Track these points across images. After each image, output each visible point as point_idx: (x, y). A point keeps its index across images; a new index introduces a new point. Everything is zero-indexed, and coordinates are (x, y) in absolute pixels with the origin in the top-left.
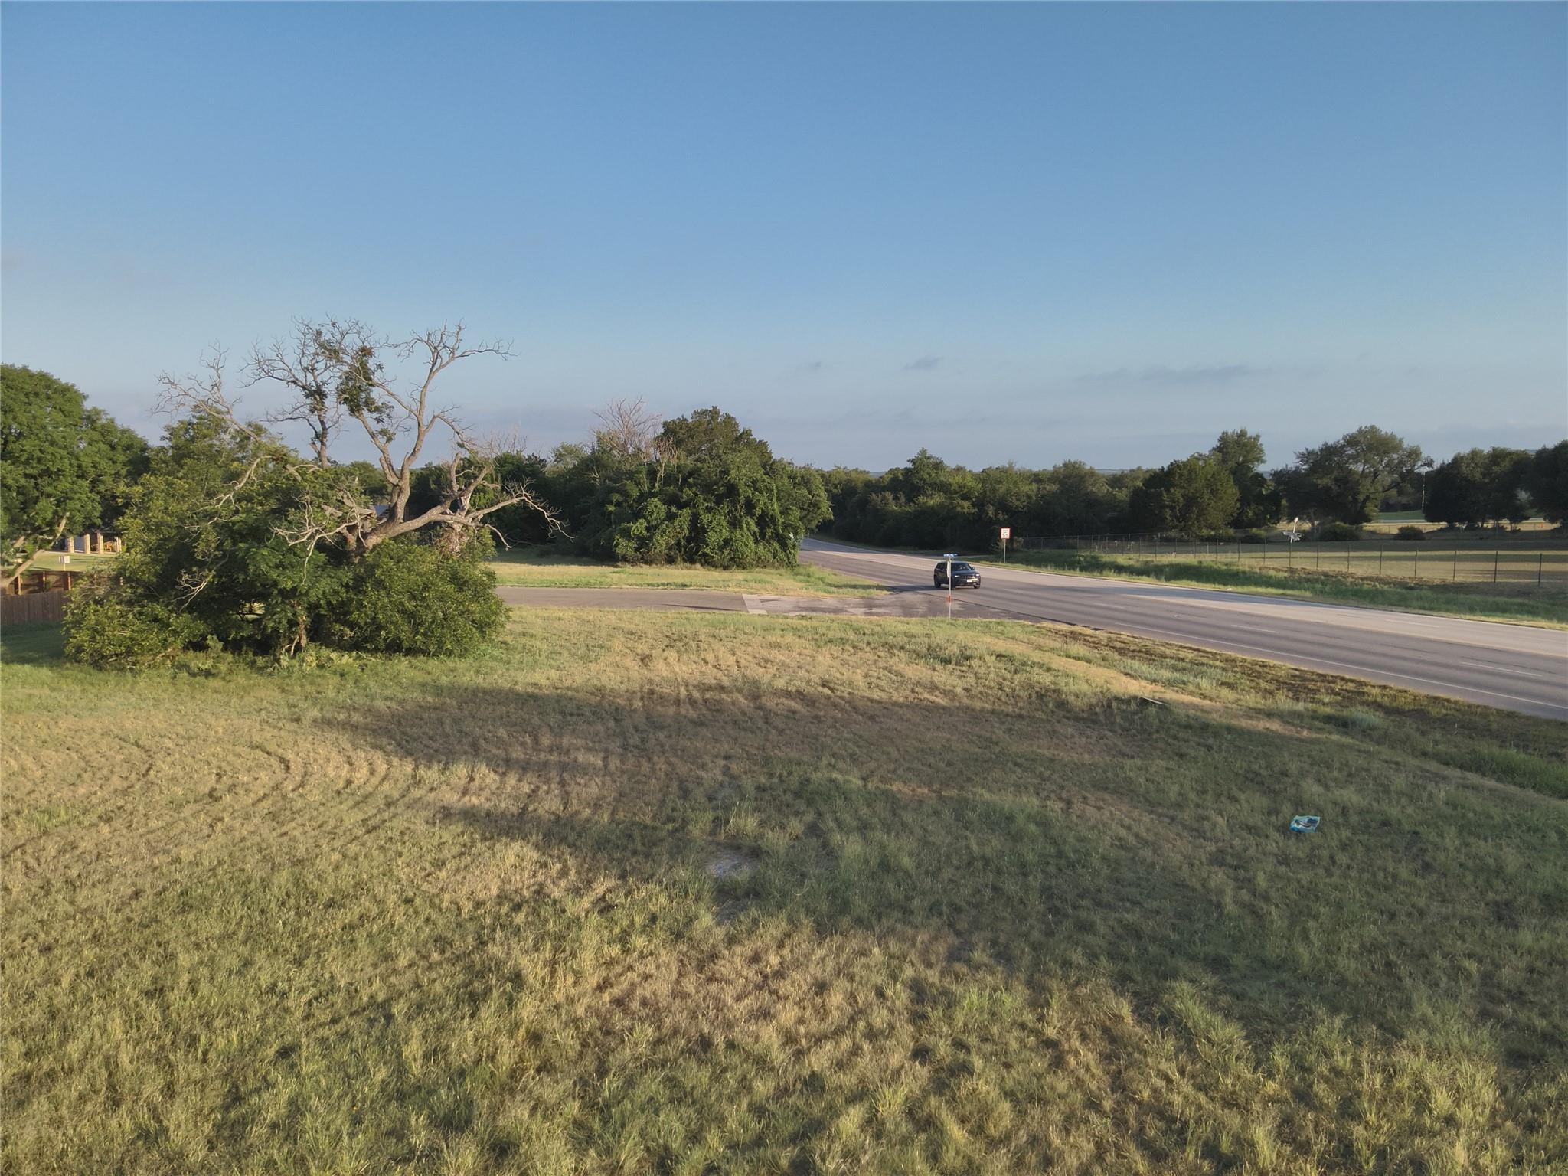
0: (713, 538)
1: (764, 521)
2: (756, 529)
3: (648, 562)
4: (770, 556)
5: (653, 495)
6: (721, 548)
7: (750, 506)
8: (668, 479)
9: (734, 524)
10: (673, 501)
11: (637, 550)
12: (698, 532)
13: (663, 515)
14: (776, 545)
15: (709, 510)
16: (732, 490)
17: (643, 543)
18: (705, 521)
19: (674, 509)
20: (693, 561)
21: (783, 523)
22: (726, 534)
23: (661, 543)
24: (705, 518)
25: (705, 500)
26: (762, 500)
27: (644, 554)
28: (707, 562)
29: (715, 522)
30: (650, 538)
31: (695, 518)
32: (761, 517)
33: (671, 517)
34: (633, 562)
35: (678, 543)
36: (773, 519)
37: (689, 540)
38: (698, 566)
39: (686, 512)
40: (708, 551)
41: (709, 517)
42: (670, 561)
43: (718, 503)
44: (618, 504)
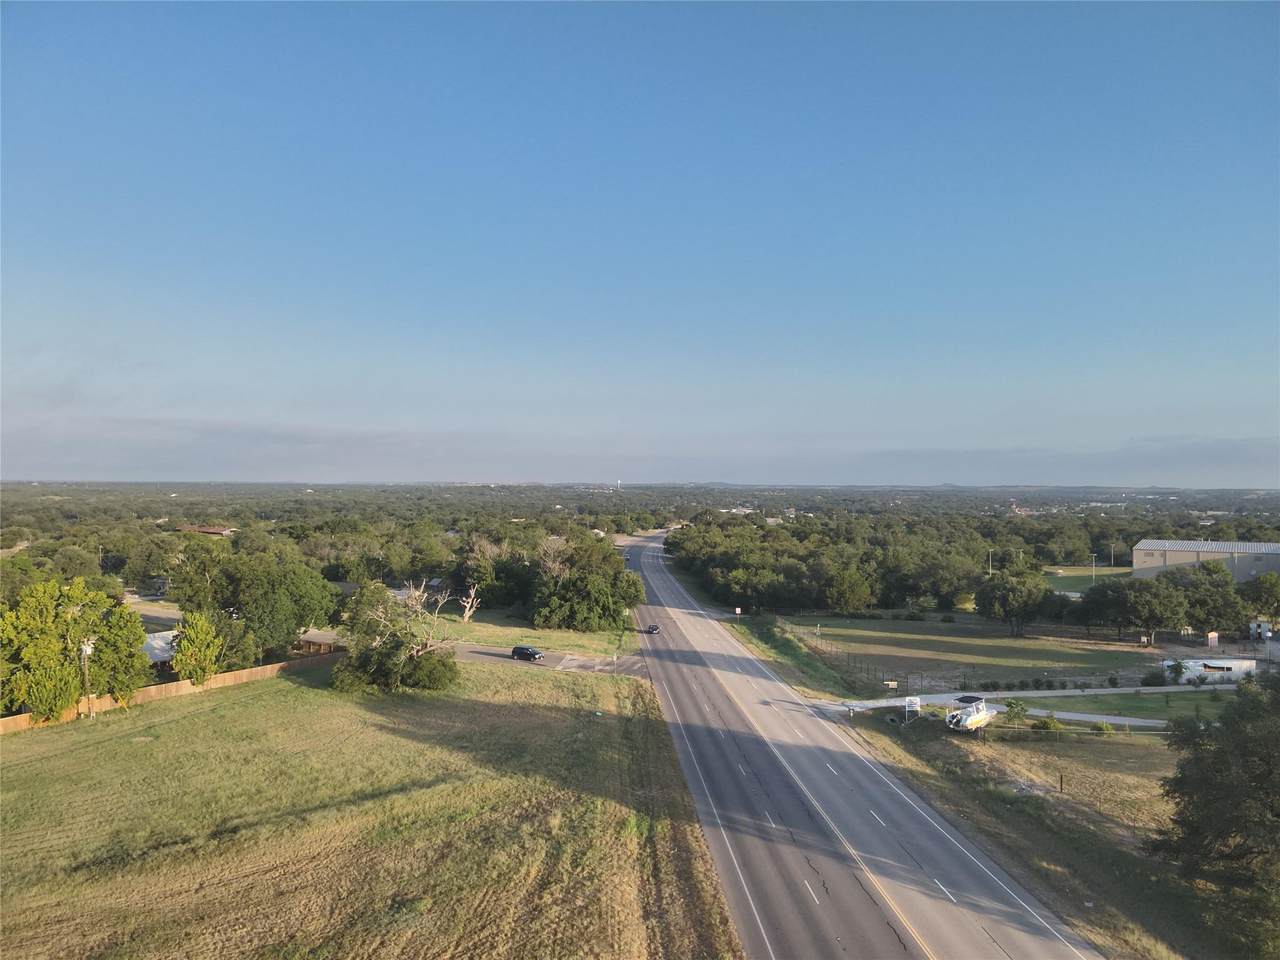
0: (579, 617)
1: (605, 608)
2: (601, 612)
3: (550, 628)
4: (607, 625)
5: (555, 594)
6: (582, 622)
7: (597, 602)
8: (565, 586)
9: (590, 610)
10: (563, 598)
11: (544, 622)
12: (573, 613)
13: (558, 605)
14: (611, 619)
15: (578, 603)
16: (589, 594)
17: (547, 619)
18: (576, 609)
19: (563, 602)
20: (568, 628)
21: (613, 608)
22: (585, 615)
23: (555, 619)
24: (576, 607)
25: (577, 598)
26: (603, 599)
27: (547, 624)
28: (575, 629)
29: (580, 609)
30: (550, 617)
31: (572, 606)
32: (603, 606)
33: (561, 606)
34: (542, 628)
35: (564, 618)
36: (608, 607)
37: (569, 617)
38: (571, 630)
39: (569, 604)
40: (576, 624)
41: (578, 606)
42: (560, 627)
43: (583, 600)
44: (539, 598)
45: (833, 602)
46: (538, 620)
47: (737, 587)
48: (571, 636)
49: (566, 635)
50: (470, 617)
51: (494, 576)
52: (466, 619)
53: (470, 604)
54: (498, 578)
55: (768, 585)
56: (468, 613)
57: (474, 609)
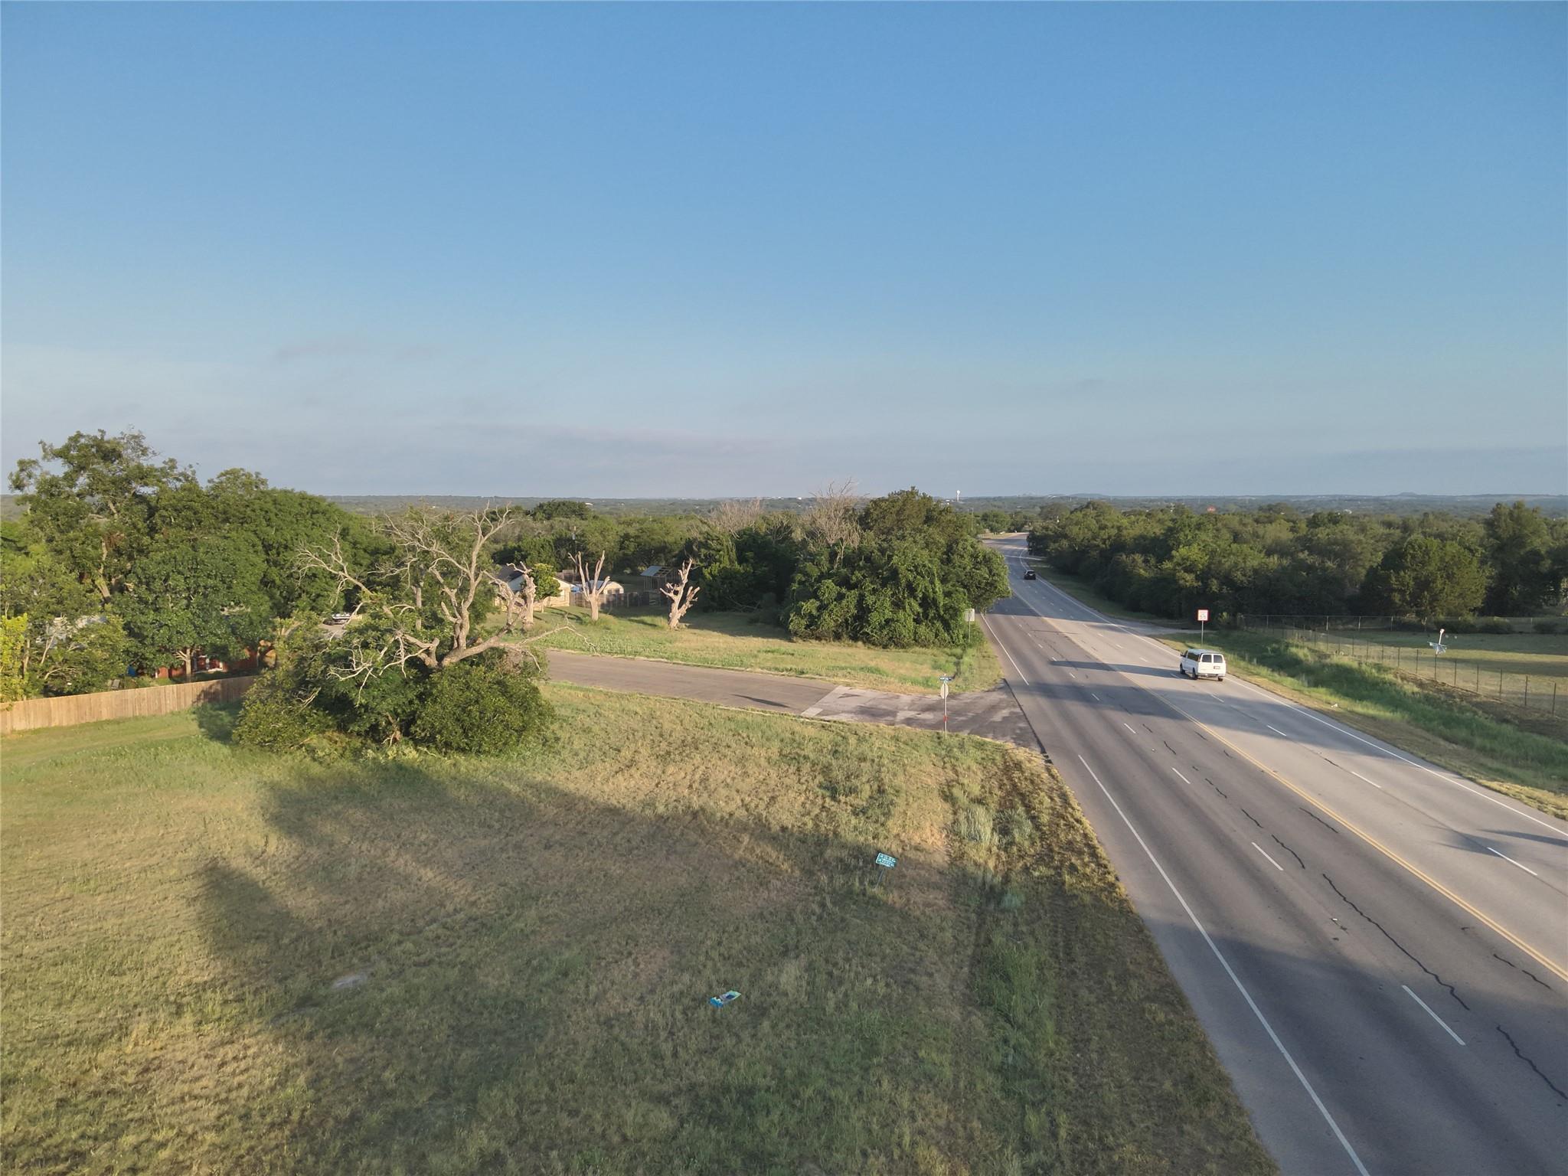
0: (875, 618)
1: (927, 603)
2: (920, 610)
3: (818, 638)
4: (932, 636)
5: (829, 576)
6: (882, 628)
7: (911, 589)
8: (848, 561)
9: (898, 605)
10: (845, 583)
11: (807, 627)
12: (863, 612)
13: (834, 595)
14: (938, 624)
15: (874, 591)
16: (894, 573)
17: (813, 621)
18: (870, 602)
19: (844, 590)
20: (855, 639)
21: (945, 605)
22: (888, 614)
23: (829, 622)
24: (870, 599)
25: (871, 583)
26: (922, 584)
27: (813, 630)
28: (868, 640)
29: (878, 603)
30: (819, 617)
31: (861, 598)
32: (925, 598)
33: (840, 597)
34: (805, 638)
35: (846, 620)
36: (934, 601)
37: (856, 618)
38: (860, 643)
39: (855, 593)
40: (869, 631)
41: (873, 598)
42: (837, 637)
43: (884, 585)
44: (800, 583)
45: (1403, 600)
46: (796, 623)
47: (1189, 577)
48: (860, 653)
49: (849, 650)
50: (682, 620)
51: (733, 555)
52: (675, 622)
53: (680, 596)
54: (741, 560)
55: (1255, 571)
56: (677, 613)
57: (687, 605)
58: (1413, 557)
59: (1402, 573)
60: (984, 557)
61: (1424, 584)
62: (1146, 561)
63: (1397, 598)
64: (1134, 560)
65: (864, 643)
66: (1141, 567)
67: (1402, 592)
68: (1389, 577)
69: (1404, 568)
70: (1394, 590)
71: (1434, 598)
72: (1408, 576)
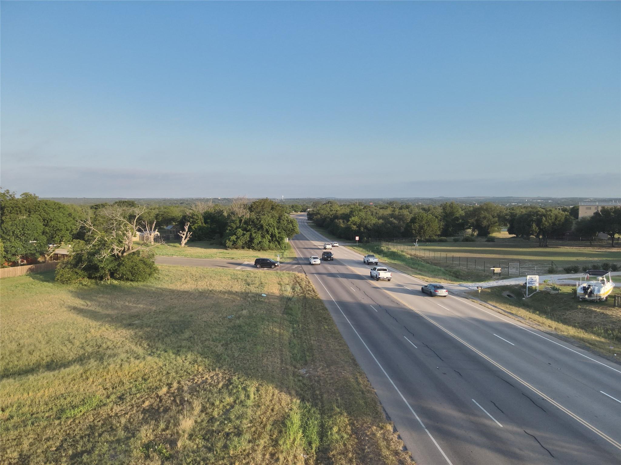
0: (256, 241)
1: (273, 236)
2: (270, 238)
3: (236, 248)
4: (274, 247)
5: (240, 228)
6: (258, 244)
7: (267, 231)
8: (246, 223)
9: (263, 237)
10: (245, 230)
11: (233, 245)
12: (252, 239)
13: (242, 234)
14: (276, 243)
15: (255, 232)
16: (262, 226)
17: (234, 243)
18: (254, 236)
19: (245, 232)
20: (249, 248)
21: (278, 236)
22: (260, 240)
23: (240, 243)
24: (254, 235)
25: (254, 229)
26: (271, 230)
27: (235, 246)
28: (253, 248)
29: (257, 236)
30: (236, 241)
31: (251, 235)
32: (272, 234)
33: (244, 234)
34: (232, 248)
35: (246, 242)
36: (275, 235)
37: (249, 241)
38: (251, 250)
39: (249, 233)
40: (254, 246)
41: (255, 235)
42: (243, 248)
43: (258, 230)
44: (230, 230)
45: (416, 232)
46: (228, 243)
47: (355, 227)
49: (248, 252)
50: (186, 244)
51: (203, 221)
52: (183, 245)
53: (185, 236)
54: (206, 222)
55: (374, 224)
56: (184, 241)
57: (188, 239)
58: (418, 219)
59: (415, 224)
60: (291, 221)
61: (421, 227)
62: (343, 222)
63: (414, 232)
64: (340, 222)
65: (252, 249)
66: (342, 224)
67: (415, 230)
68: (412, 225)
69: (416, 223)
70: (413, 229)
71: (424, 232)
72: (417, 225)
